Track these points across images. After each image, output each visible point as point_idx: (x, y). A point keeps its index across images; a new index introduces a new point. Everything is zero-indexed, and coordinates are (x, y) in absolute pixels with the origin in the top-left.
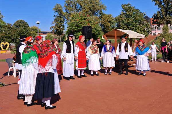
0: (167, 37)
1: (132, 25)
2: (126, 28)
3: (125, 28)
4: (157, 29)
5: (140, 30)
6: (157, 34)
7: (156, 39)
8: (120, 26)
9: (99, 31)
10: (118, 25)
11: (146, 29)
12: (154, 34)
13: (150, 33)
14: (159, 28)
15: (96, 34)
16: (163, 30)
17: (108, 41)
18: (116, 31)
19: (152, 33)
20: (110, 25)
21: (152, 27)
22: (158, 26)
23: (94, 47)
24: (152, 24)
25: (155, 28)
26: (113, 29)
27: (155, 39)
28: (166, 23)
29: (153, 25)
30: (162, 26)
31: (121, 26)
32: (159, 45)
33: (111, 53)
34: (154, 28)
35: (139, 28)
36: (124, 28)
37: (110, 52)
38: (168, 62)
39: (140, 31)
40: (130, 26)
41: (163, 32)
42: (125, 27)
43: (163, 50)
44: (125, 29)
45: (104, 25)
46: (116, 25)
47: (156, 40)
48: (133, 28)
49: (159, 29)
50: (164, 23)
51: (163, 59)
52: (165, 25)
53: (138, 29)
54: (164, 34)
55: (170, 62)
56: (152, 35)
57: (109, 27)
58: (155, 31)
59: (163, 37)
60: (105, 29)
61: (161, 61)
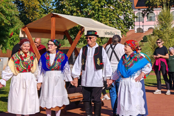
0: (167, 36)
1: (91, 7)
2: (77, 13)
3: (74, 12)
4: (146, 18)
5: (108, 19)
6: (146, 29)
7: (145, 40)
8: (63, 6)
9: (11, 17)
10: (58, 4)
11: (122, 17)
12: (140, 30)
13: (131, 27)
14: (150, 15)
15: (3, 25)
16: (161, 19)
17: (51, 43)
18: (54, 19)
19: (136, 28)
20: (38, 3)
21: (136, 12)
22: (149, 10)
23: (23, 55)
24: (137, 6)
25: (143, 15)
26: (44, 15)
27: (142, 41)
28: (167, 5)
29: (139, 9)
30: (157, 12)
31: (66, 8)
32: (150, 56)
33: (60, 72)
34: (141, 16)
35: (107, 13)
36: (72, 13)
37: (57, 69)
38: (168, 92)
39: (110, 20)
40: (86, 10)
41: (160, 26)
42: (75, 9)
43: (158, 66)
44: (75, 14)
45: (23, 5)
46: (53, 5)
47: (144, 43)
48: (94, 15)
49: (151, 19)
50: (162, 5)
51: (158, 85)
52: (165, 8)
53: (104, 17)
54: (161, 29)
55: (171, 93)
56: (136, 30)
57: (34, 9)
58: (141, 23)
59: (159, 36)
60: (26, 13)
61: (155, 91)
